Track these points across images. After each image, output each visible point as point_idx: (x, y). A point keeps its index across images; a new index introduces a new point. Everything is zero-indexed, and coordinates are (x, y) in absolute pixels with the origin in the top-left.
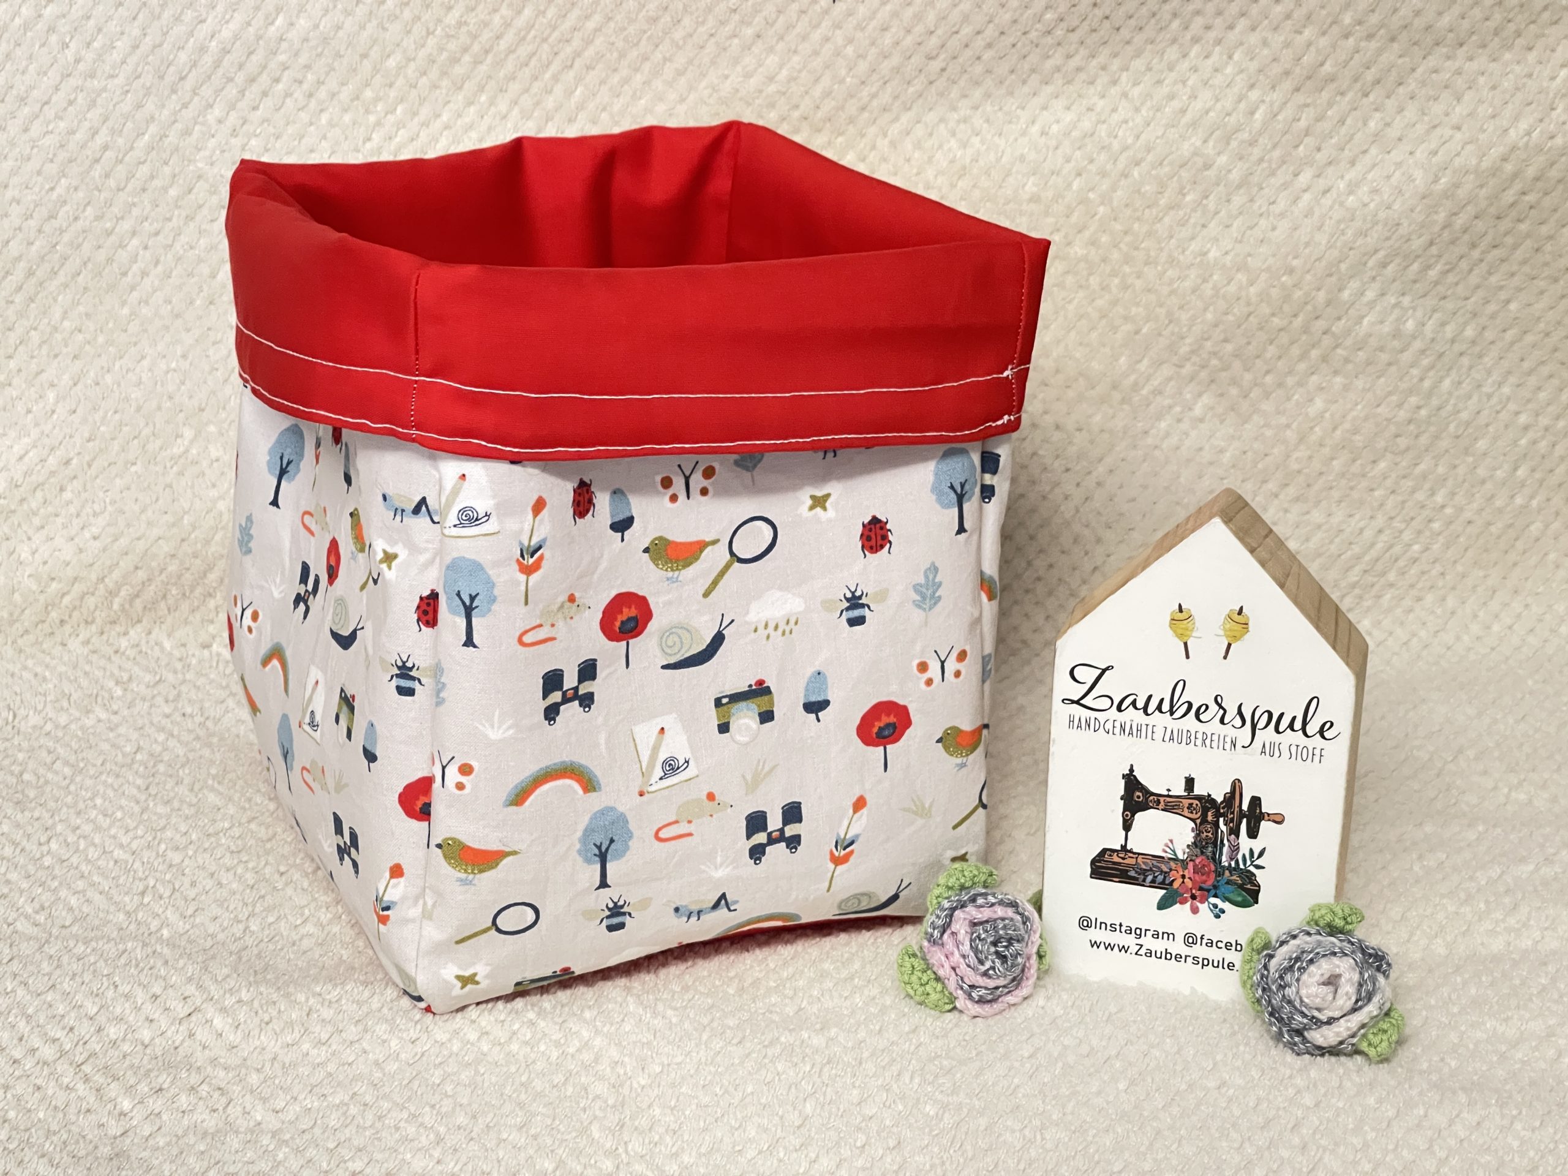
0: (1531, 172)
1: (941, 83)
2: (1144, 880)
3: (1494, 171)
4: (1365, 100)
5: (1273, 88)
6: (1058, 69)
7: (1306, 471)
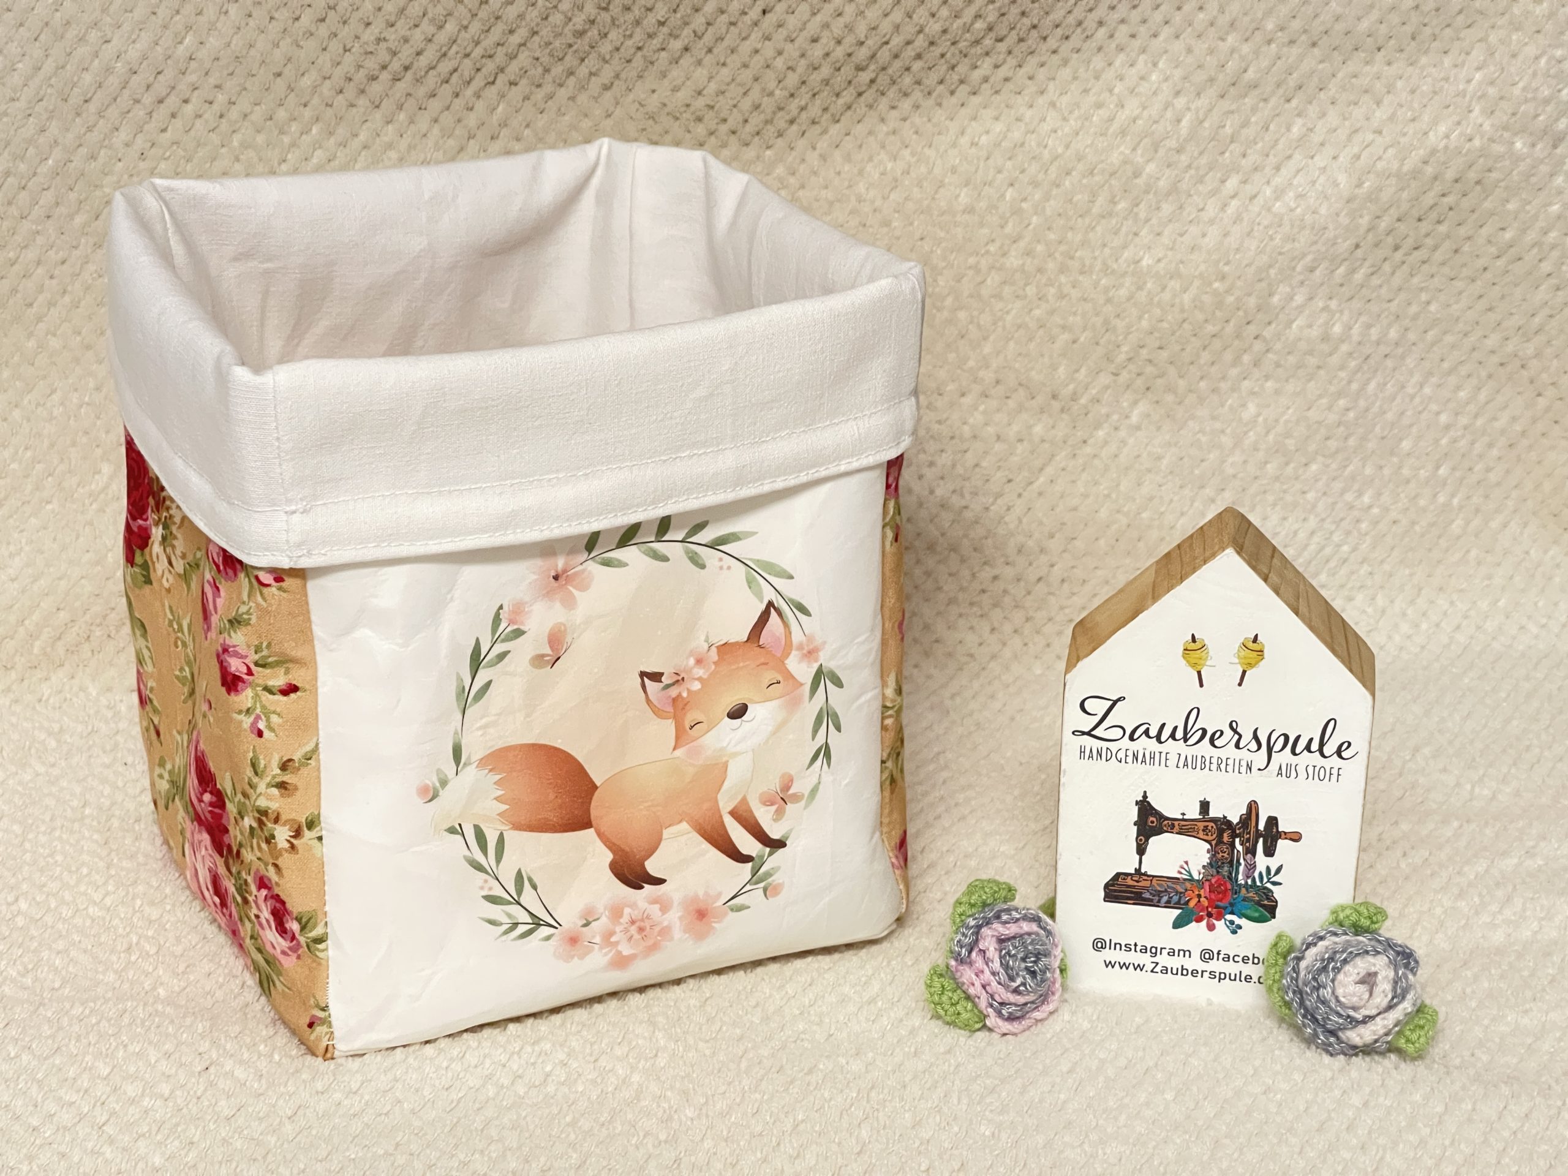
0: (1450, 175)
1: (869, 95)
2: (1159, 901)
3: (1415, 174)
4: (1287, 106)
5: (1198, 94)
6: (986, 80)
7: (1241, 475)
